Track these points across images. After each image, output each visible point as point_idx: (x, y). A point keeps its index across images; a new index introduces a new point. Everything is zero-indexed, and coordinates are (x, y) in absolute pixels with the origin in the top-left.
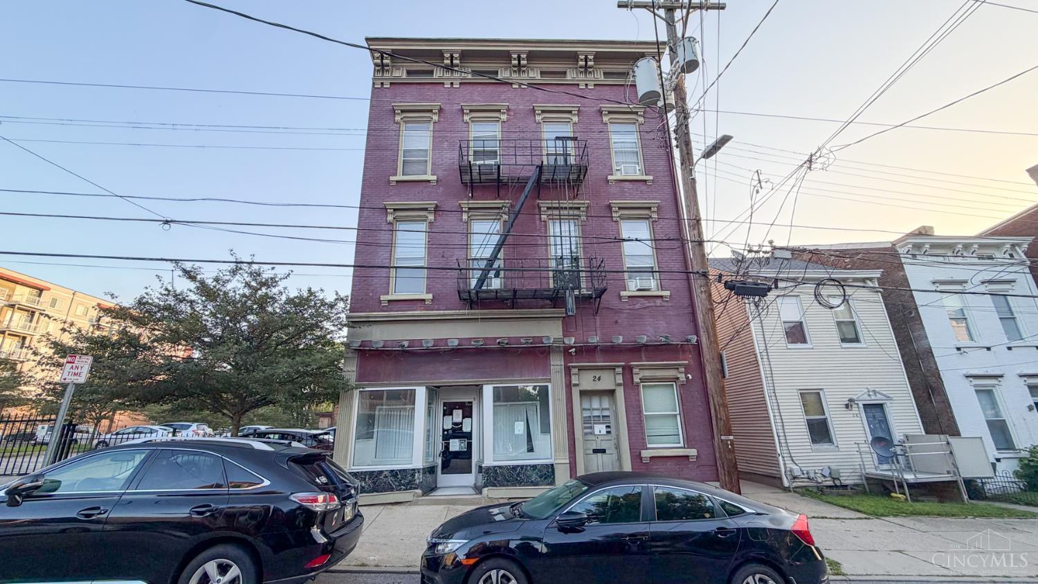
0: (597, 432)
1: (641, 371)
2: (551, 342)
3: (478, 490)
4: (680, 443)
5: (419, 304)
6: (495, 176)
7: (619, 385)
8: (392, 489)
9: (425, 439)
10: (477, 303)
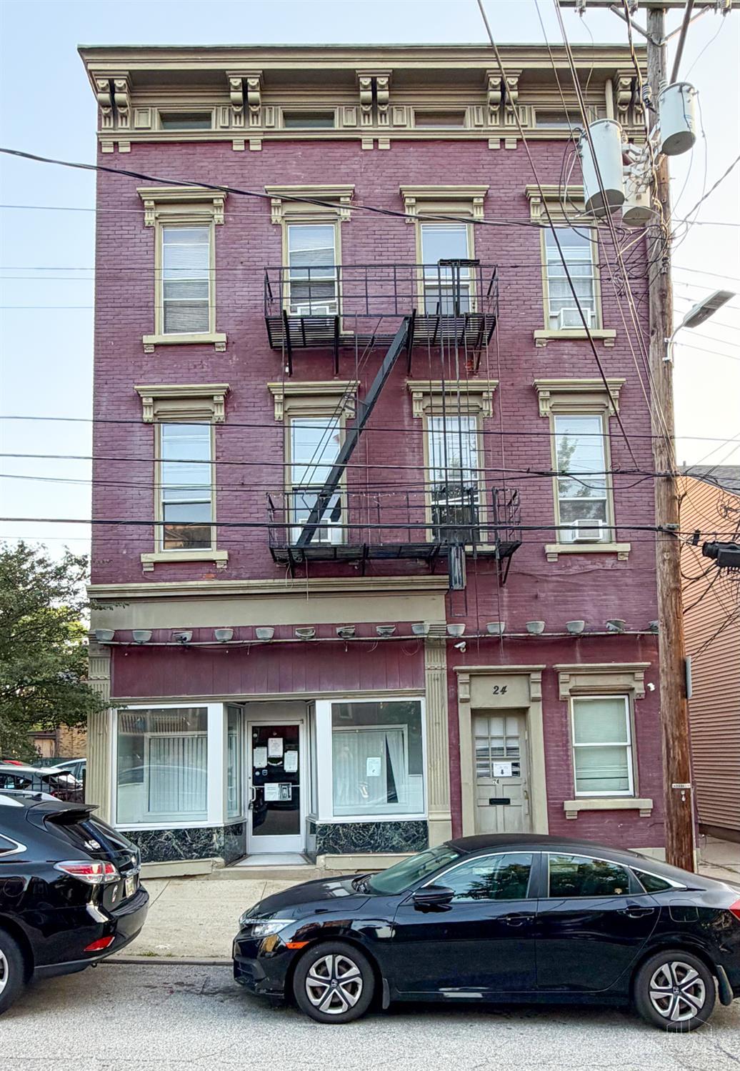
0: (497, 773)
1: (573, 678)
2: (427, 632)
3: (311, 859)
4: (628, 789)
5: (206, 568)
6: (331, 335)
7: (535, 700)
8: (178, 857)
9: (226, 784)
10: (301, 566)
